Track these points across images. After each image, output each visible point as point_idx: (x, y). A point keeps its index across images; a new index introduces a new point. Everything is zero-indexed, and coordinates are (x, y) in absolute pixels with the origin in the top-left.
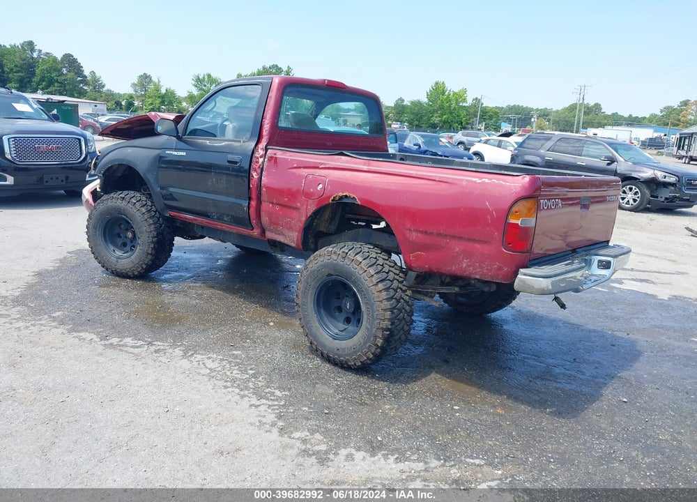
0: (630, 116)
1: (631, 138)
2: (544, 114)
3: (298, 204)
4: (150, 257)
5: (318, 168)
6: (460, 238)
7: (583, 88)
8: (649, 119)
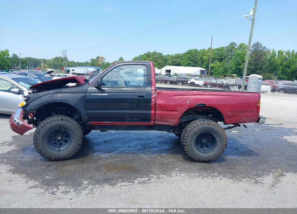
0: (78, 62)
1: (88, 71)
2: (45, 61)
3: (178, 109)
4: (80, 146)
5: (184, 95)
6: (245, 112)
7: (65, 51)
8: (85, 63)
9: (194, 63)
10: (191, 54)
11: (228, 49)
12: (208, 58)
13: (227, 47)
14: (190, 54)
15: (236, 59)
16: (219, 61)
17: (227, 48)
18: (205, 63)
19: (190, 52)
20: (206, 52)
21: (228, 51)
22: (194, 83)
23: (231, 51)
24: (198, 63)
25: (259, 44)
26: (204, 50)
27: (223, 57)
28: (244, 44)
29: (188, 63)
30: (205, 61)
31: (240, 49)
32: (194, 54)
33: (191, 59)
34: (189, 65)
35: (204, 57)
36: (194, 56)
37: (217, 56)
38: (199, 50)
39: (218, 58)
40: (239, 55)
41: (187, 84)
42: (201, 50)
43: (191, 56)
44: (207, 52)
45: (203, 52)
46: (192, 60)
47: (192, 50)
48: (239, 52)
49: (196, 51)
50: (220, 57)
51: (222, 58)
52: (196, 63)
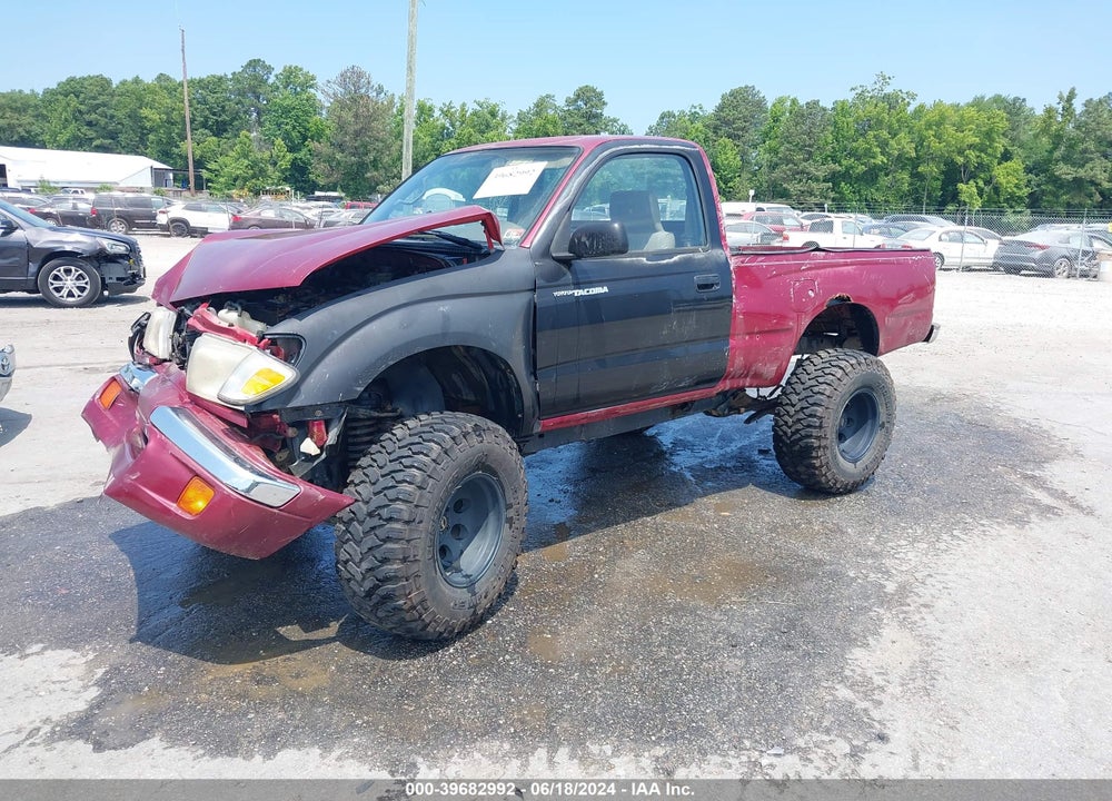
3: (791, 323)
9: (104, 137)
10: (82, 96)
11: (239, 86)
12: (164, 117)
13: (236, 78)
14: (77, 97)
15: (279, 125)
16: (211, 130)
17: (239, 81)
18: (151, 137)
19: (72, 89)
20: (148, 89)
21: (242, 93)
22: (185, 222)
23: (254, 93)
24: (122, 138)
25: (360, 75)
26: (137, 81)
27: (224, 117)
28: (301, 70)
29: (75, 138)
30: (152, 130)
31: (285, 88)
32: (94, 98)
33: (87, 117)
34: (78, 144)
35: (145, 112)
36: (98, 106)
37: (203, 111)
38: (115, 83)
39: (206, 118)
40: (286, 111)
41: (154, 226)
42: (124, 83)
43: (82, 107)
44: (154, 92)
45: (136, 93)
46: (90, 124)
47: (84, 79)
48: (285, 98)
49: (103, 83)
50: (214, 114)
51: (224, 123)
52: (113, 136)
